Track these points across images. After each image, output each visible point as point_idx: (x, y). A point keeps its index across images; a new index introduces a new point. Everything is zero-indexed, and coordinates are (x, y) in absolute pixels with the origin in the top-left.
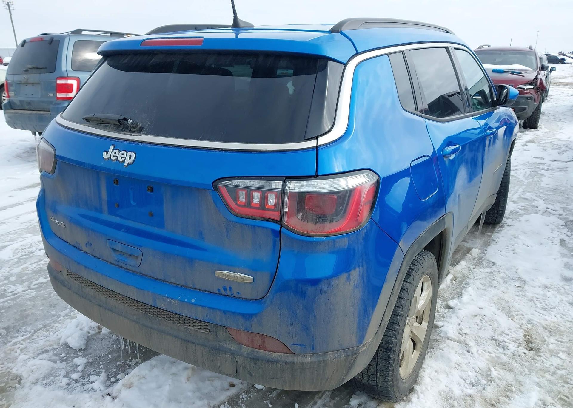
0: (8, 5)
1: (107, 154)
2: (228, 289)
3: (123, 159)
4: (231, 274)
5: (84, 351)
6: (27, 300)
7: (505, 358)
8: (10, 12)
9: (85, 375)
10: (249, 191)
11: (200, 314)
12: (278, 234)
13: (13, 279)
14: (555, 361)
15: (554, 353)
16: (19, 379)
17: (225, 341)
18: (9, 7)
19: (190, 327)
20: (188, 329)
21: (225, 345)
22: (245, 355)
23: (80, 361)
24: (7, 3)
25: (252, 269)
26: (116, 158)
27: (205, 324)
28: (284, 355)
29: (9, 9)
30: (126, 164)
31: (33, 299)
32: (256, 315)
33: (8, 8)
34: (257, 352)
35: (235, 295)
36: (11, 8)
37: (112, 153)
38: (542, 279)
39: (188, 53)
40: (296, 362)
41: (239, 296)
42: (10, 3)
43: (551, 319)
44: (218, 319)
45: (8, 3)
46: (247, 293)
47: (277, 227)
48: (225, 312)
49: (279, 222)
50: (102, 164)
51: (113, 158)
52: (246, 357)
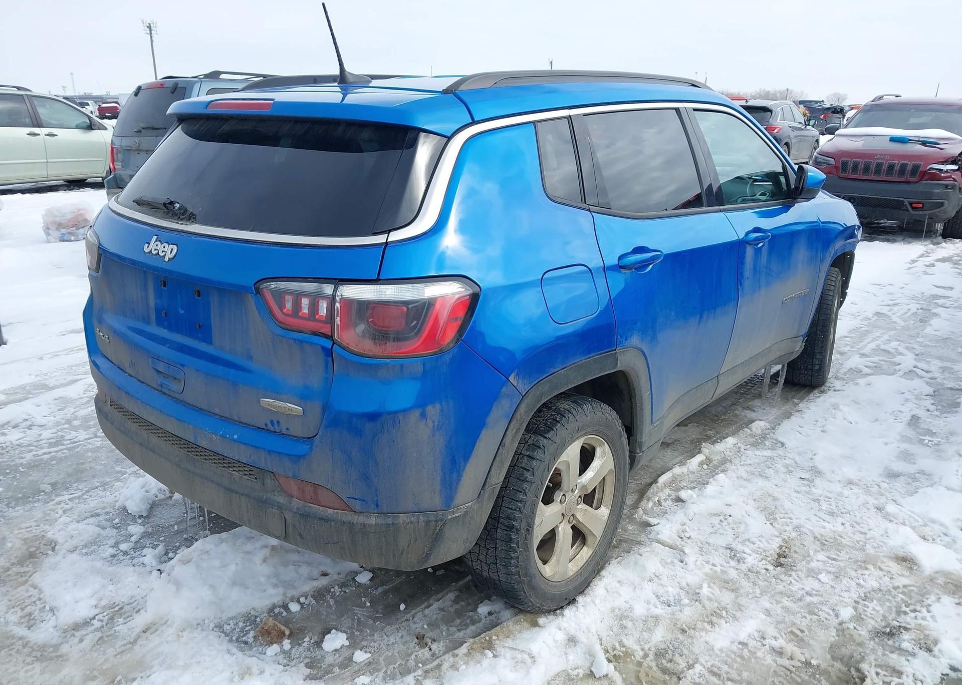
0: (149, 27)
1: (148, 247)
2: (275, 423)
3: (164, 253)
4: (278, 403)
5: (144, 518)
6: (88, 450)
7: (733, 574)
8: (151, 37)
9: (138, 547)
10: (298, 296)
11: (242, 454)
12: (329, 353)
13: (76, 423)
14: (810, 584)
15: (813, 574)
16: (52, 545)
17: (273, 491)
18: (151, 30)
19: (234, 473)
20: (232, 474)
21: (273, 497)
22: (295, 510)
23: (136, 530)
24: (148, 25)
25: (303, 397)
26: (157, 251)
27: (250, 469)
28: (341, 513)
29: (151, 34)
30: (166, 259)
31: (97, 450)
32: (303, 456)
33: (149, 32)
34: (309, 507)
35: (284, 432)
36: (153, 32)
37: (154, 246)
38: (849, 472)
39: (262, 119)
40: (355, 523)
41: (289, 433)
42: (152, 25)
43: (833, 526)
44: (263, 460)
45: (150, 24)
46: (297, 430)
47: (328, 344)
48: (270, 452)
49: (330, 337)
50: (141, 259)
51: (154, 252)
52: (295, 513)
